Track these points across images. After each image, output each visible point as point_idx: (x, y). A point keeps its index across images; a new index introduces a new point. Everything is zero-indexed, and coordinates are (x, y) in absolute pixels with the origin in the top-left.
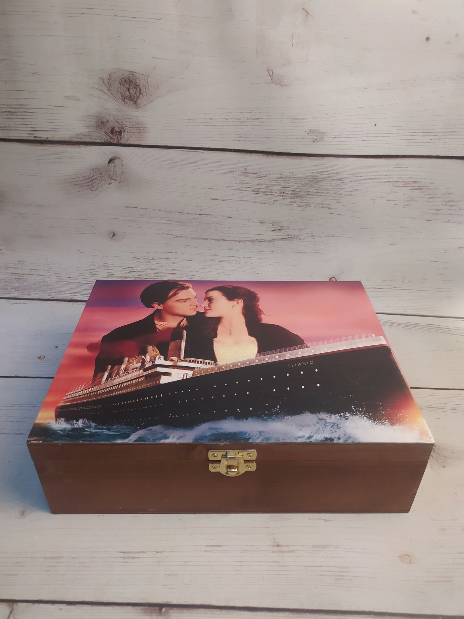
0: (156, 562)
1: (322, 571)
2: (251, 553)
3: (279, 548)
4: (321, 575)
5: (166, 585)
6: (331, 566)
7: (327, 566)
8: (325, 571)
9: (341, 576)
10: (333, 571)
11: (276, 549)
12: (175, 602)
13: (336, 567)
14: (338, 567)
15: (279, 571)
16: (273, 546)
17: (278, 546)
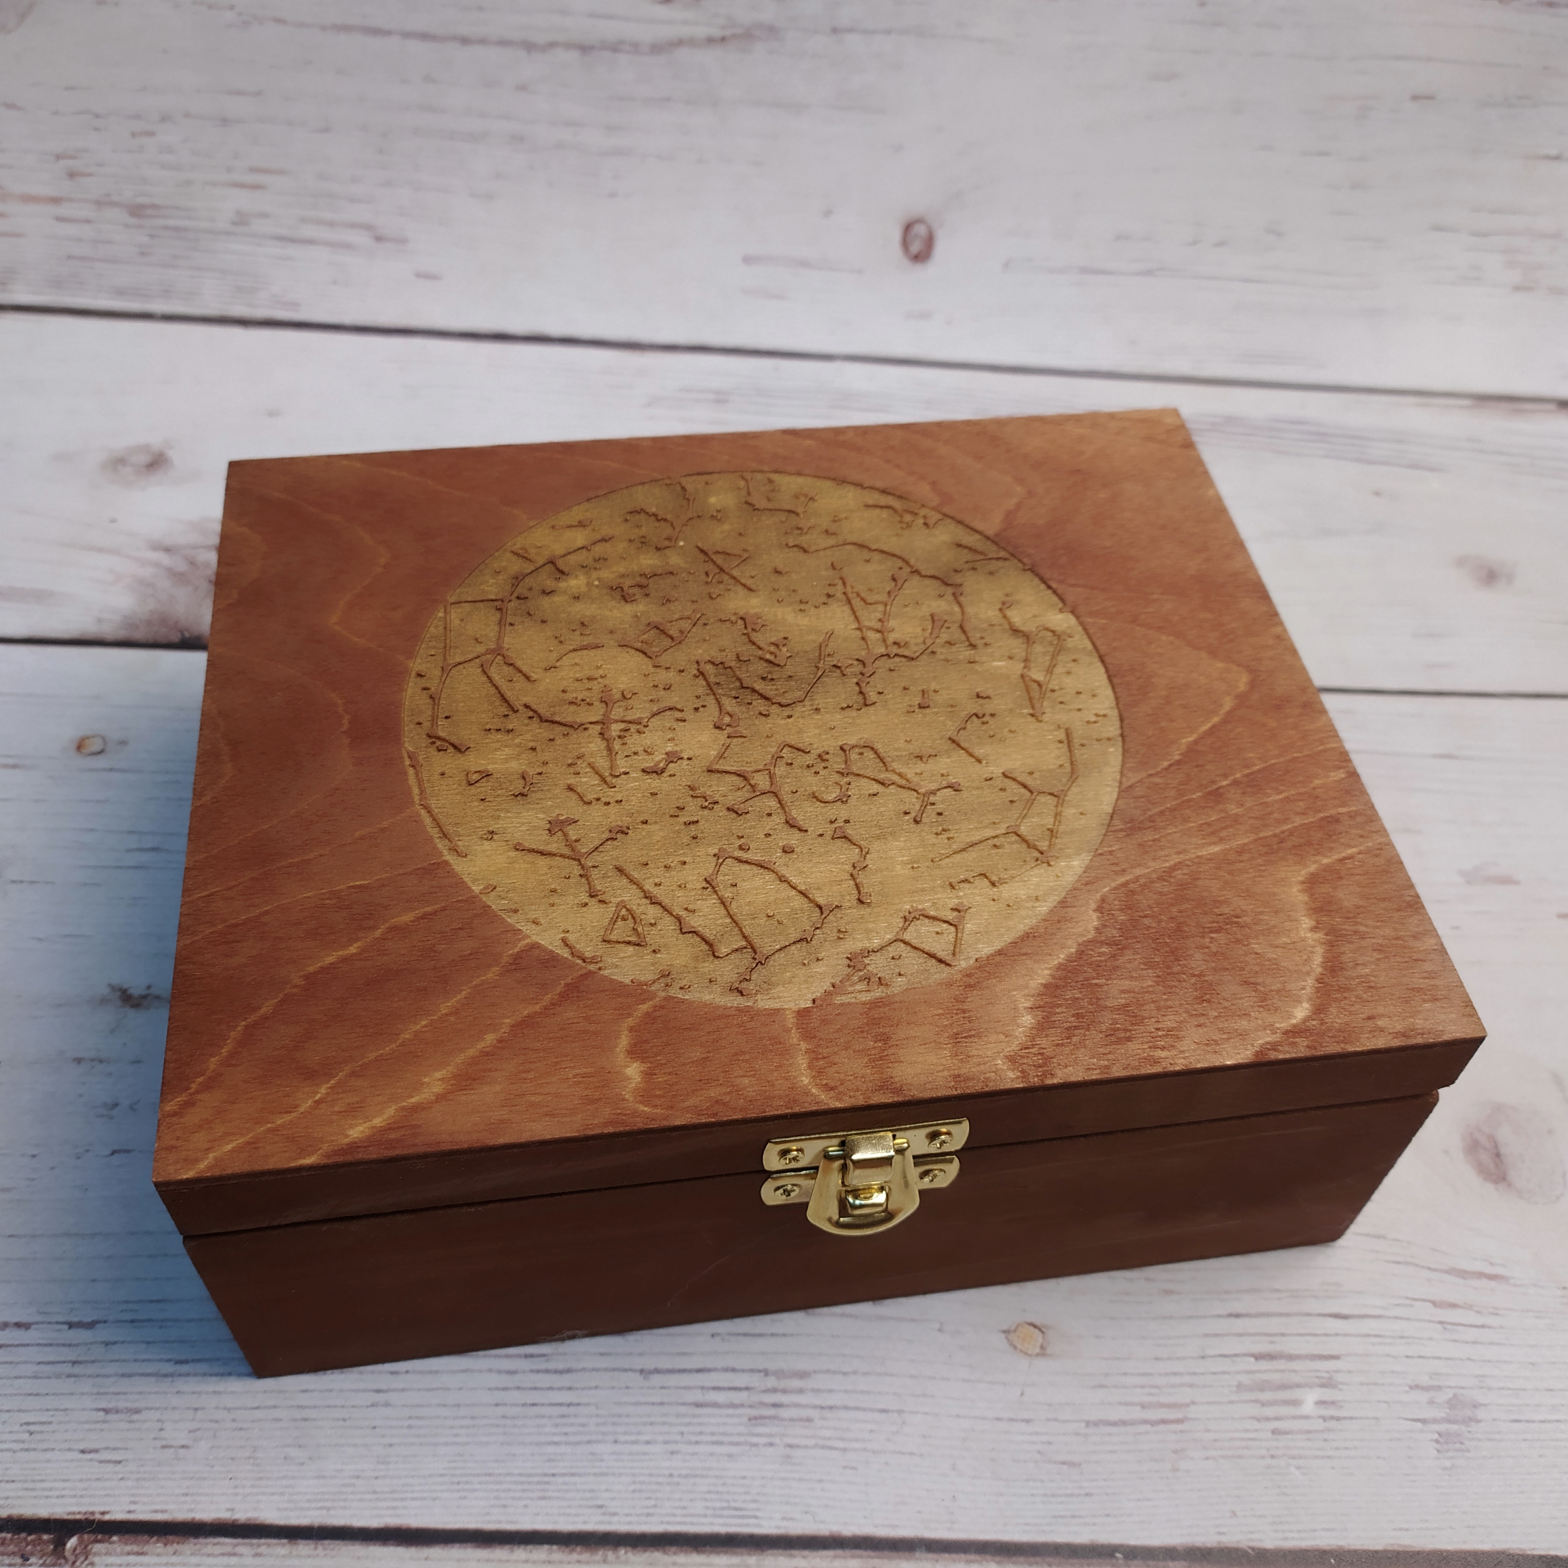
0: (64, 1362)
1: (702, 1388)
4: (698, 1405)
5: (91, 1452)
8: (714, 1388)
9: (775, 1405)
12: (118, 1514)
13: (759, 1371)
14: (766, 1373)
15: (541, 1389)
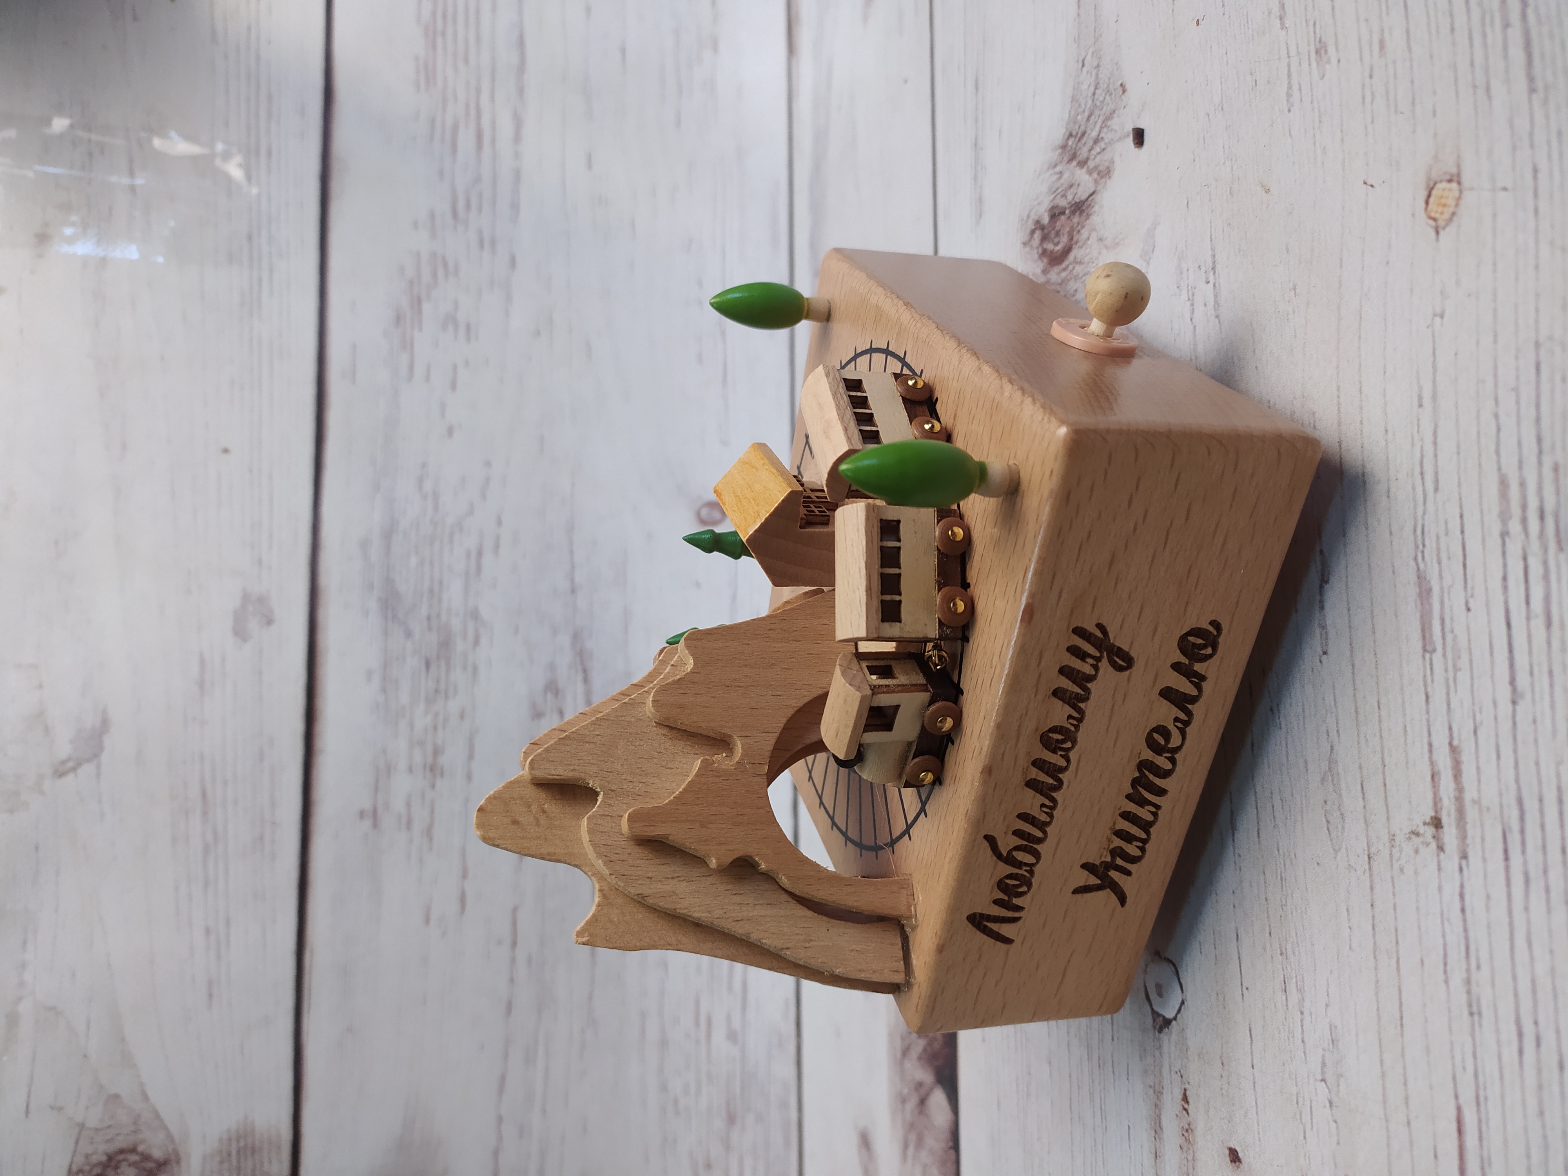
2: (1478, 967)
3: (1445, 820)
6: (1505, 566)
7: (1505, 588)
10: (1525, 559)
11: (1450, 834)
16: (1441, 848)
17: (1437, 823)
